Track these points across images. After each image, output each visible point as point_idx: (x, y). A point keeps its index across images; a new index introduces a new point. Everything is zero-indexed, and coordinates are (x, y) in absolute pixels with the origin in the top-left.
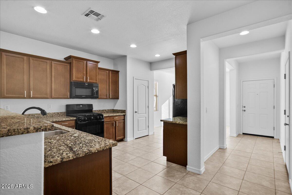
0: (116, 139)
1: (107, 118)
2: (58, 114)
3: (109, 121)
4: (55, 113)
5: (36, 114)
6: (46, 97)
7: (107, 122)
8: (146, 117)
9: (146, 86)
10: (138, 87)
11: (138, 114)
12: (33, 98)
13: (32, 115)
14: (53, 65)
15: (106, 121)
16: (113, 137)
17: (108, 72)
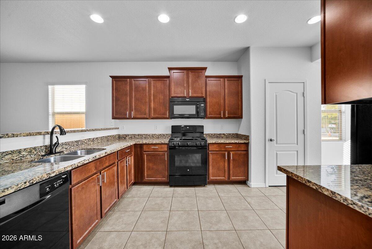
0: (230, 179)
1: (215, 146)
2: (164, 136)
3: (217, 150)
4: (161, 135)
5: (144, 134)
6: (145, 117)
7: (214, 151)
8: (297, 151)
9: (297, 94)
10: (276, 95)
11: (277, 143)
12: (135, 118)
13: (141, 136)
14: (152, 82)
15: (212, 150)
16: (225, 175)
17: (222, 79)
